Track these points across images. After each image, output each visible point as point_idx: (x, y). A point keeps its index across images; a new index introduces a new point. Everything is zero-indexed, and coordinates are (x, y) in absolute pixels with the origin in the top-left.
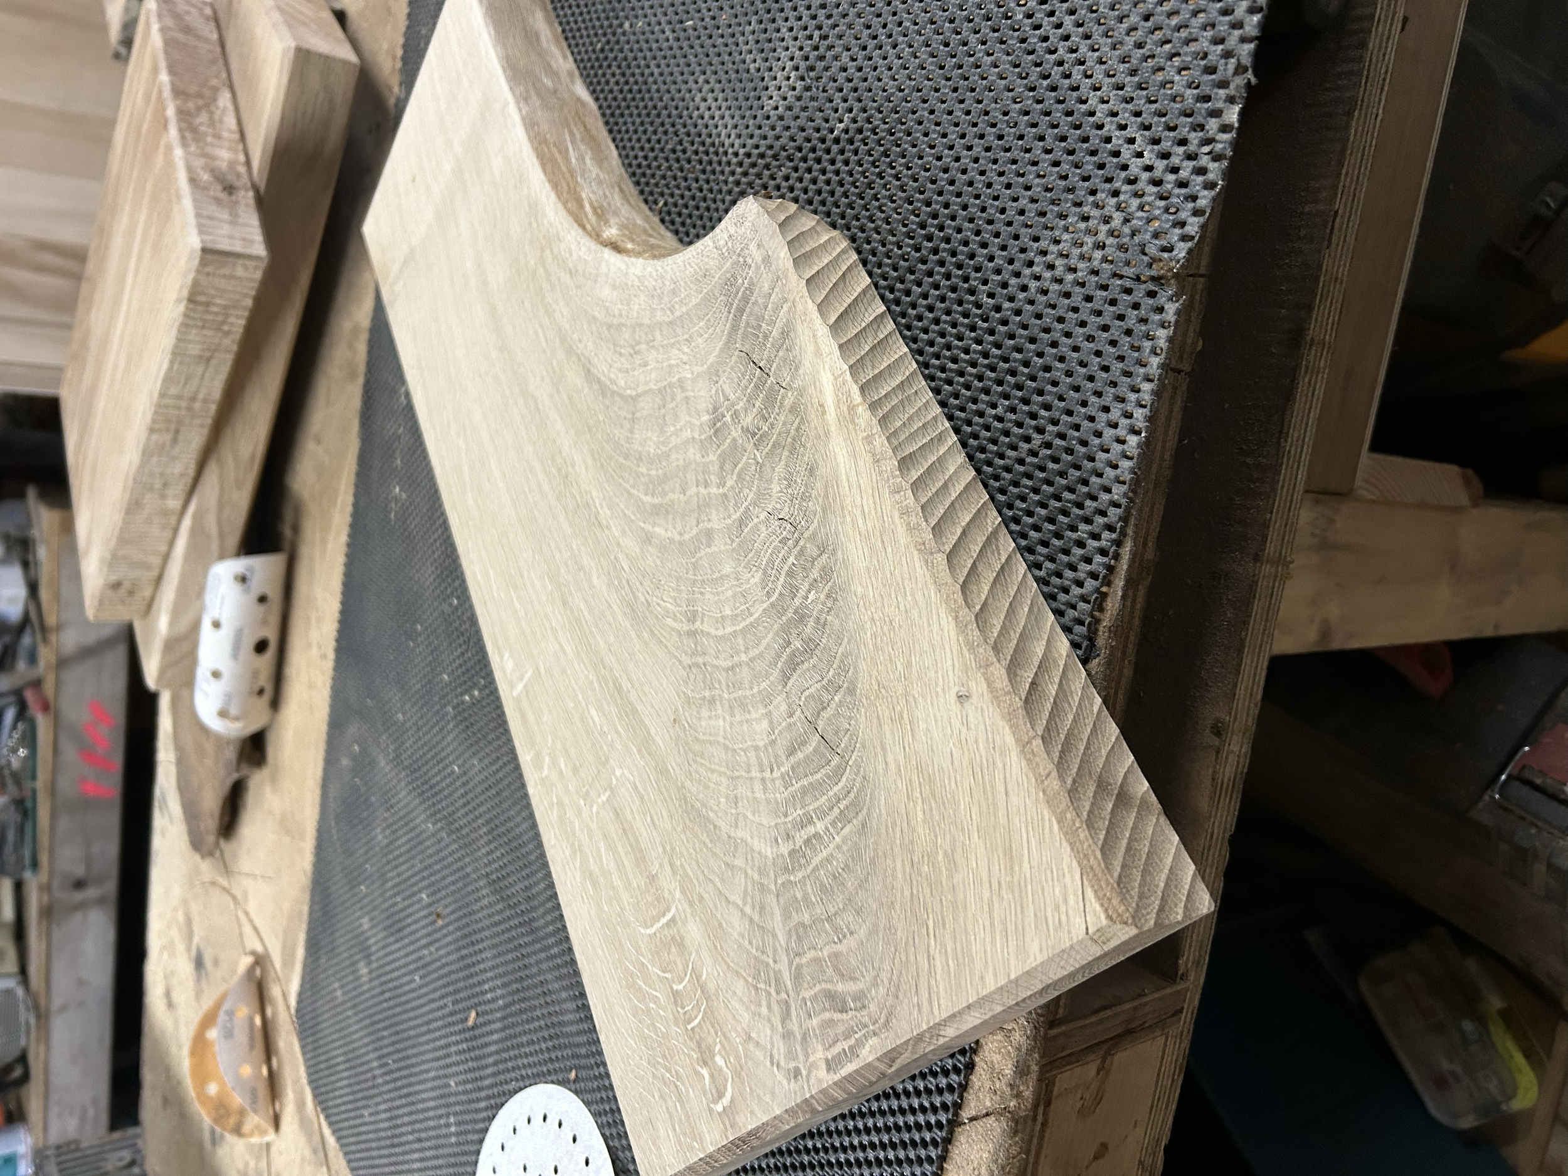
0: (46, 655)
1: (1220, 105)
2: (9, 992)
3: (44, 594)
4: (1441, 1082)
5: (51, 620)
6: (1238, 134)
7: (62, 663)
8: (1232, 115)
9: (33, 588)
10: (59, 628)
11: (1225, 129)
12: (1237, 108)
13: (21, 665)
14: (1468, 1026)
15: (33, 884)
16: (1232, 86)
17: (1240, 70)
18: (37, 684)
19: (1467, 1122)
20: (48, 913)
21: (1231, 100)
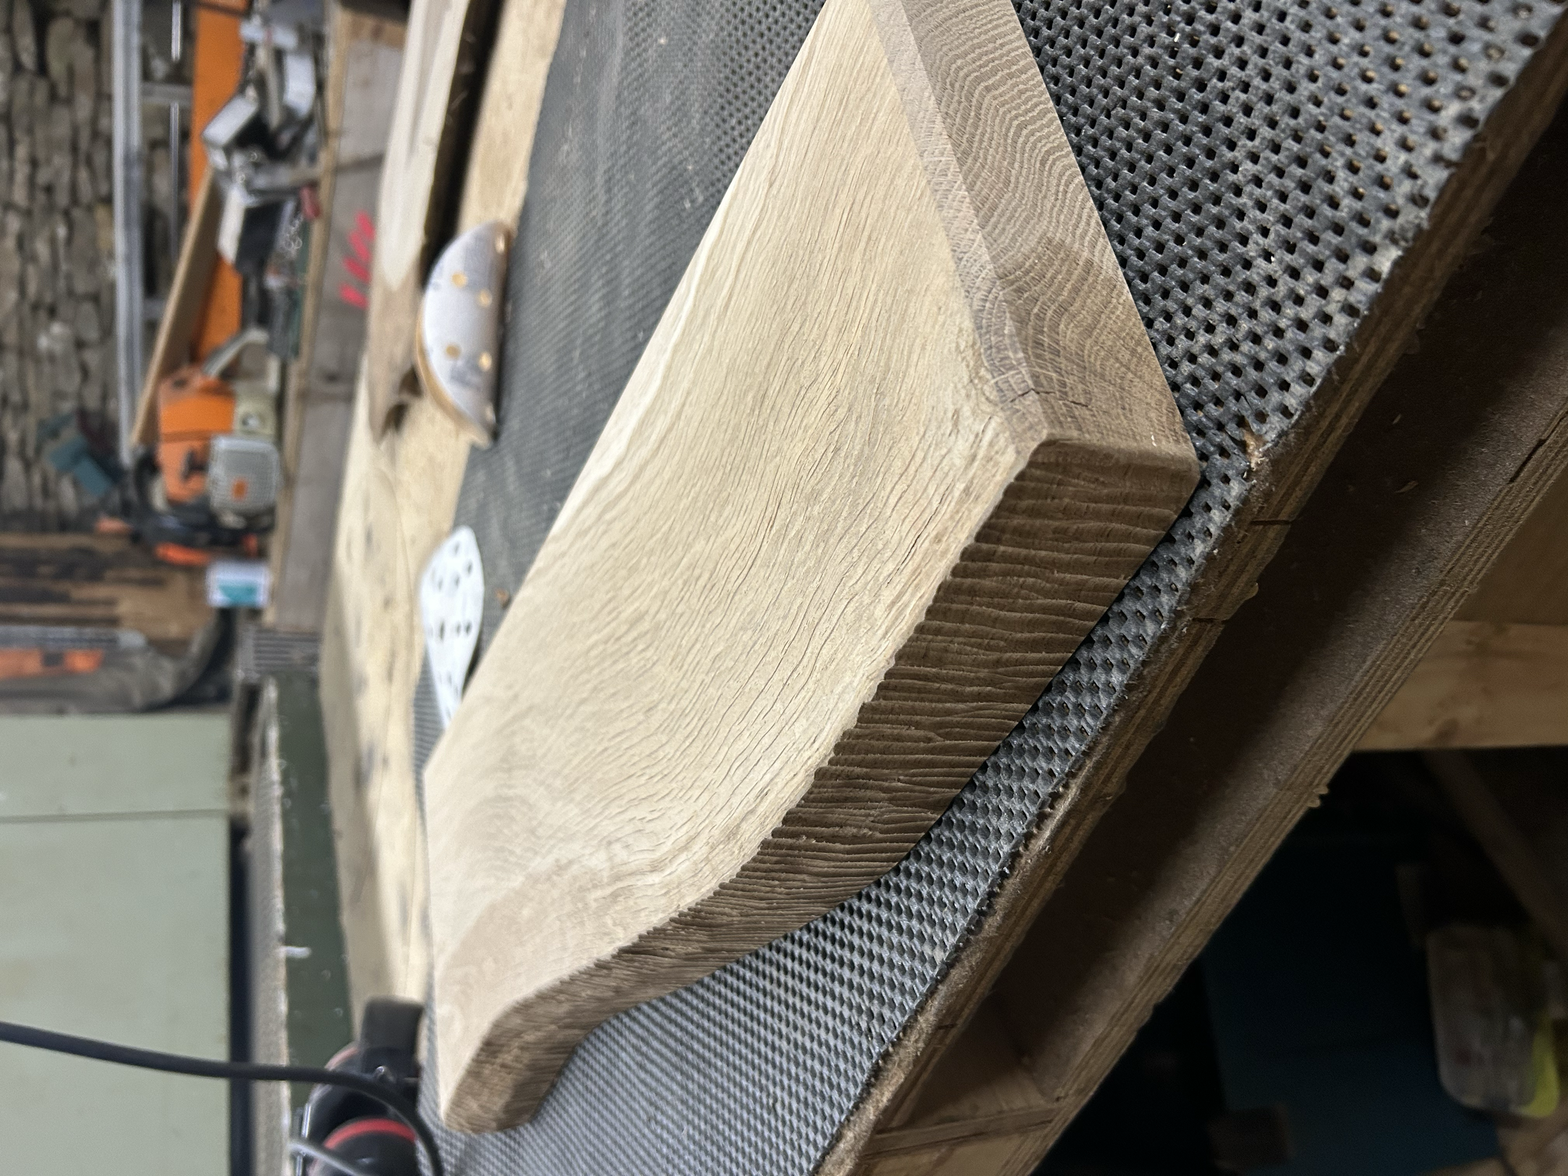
0: (324, 158)
1: (1377, 239)
2: (264, 456)
3: (330, 95)
4: (1464, 1057)
5: (333, 123)
6: (1385, 288)
7: (339, 169)
8: (1385, 261)
9: (320, 86)
10: (339, 134)
11: (1372, 275)
12: (1395, 253)
13: (303, 162)
14: (1516, 1024)
15: (294, 369)
16: (1401, 220)
17: (1418, 200)
18: (313, 185)
19: (1473, 1101)
20: (304, 396)
21: (1392, 238)
